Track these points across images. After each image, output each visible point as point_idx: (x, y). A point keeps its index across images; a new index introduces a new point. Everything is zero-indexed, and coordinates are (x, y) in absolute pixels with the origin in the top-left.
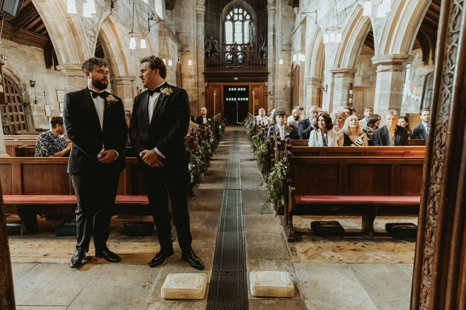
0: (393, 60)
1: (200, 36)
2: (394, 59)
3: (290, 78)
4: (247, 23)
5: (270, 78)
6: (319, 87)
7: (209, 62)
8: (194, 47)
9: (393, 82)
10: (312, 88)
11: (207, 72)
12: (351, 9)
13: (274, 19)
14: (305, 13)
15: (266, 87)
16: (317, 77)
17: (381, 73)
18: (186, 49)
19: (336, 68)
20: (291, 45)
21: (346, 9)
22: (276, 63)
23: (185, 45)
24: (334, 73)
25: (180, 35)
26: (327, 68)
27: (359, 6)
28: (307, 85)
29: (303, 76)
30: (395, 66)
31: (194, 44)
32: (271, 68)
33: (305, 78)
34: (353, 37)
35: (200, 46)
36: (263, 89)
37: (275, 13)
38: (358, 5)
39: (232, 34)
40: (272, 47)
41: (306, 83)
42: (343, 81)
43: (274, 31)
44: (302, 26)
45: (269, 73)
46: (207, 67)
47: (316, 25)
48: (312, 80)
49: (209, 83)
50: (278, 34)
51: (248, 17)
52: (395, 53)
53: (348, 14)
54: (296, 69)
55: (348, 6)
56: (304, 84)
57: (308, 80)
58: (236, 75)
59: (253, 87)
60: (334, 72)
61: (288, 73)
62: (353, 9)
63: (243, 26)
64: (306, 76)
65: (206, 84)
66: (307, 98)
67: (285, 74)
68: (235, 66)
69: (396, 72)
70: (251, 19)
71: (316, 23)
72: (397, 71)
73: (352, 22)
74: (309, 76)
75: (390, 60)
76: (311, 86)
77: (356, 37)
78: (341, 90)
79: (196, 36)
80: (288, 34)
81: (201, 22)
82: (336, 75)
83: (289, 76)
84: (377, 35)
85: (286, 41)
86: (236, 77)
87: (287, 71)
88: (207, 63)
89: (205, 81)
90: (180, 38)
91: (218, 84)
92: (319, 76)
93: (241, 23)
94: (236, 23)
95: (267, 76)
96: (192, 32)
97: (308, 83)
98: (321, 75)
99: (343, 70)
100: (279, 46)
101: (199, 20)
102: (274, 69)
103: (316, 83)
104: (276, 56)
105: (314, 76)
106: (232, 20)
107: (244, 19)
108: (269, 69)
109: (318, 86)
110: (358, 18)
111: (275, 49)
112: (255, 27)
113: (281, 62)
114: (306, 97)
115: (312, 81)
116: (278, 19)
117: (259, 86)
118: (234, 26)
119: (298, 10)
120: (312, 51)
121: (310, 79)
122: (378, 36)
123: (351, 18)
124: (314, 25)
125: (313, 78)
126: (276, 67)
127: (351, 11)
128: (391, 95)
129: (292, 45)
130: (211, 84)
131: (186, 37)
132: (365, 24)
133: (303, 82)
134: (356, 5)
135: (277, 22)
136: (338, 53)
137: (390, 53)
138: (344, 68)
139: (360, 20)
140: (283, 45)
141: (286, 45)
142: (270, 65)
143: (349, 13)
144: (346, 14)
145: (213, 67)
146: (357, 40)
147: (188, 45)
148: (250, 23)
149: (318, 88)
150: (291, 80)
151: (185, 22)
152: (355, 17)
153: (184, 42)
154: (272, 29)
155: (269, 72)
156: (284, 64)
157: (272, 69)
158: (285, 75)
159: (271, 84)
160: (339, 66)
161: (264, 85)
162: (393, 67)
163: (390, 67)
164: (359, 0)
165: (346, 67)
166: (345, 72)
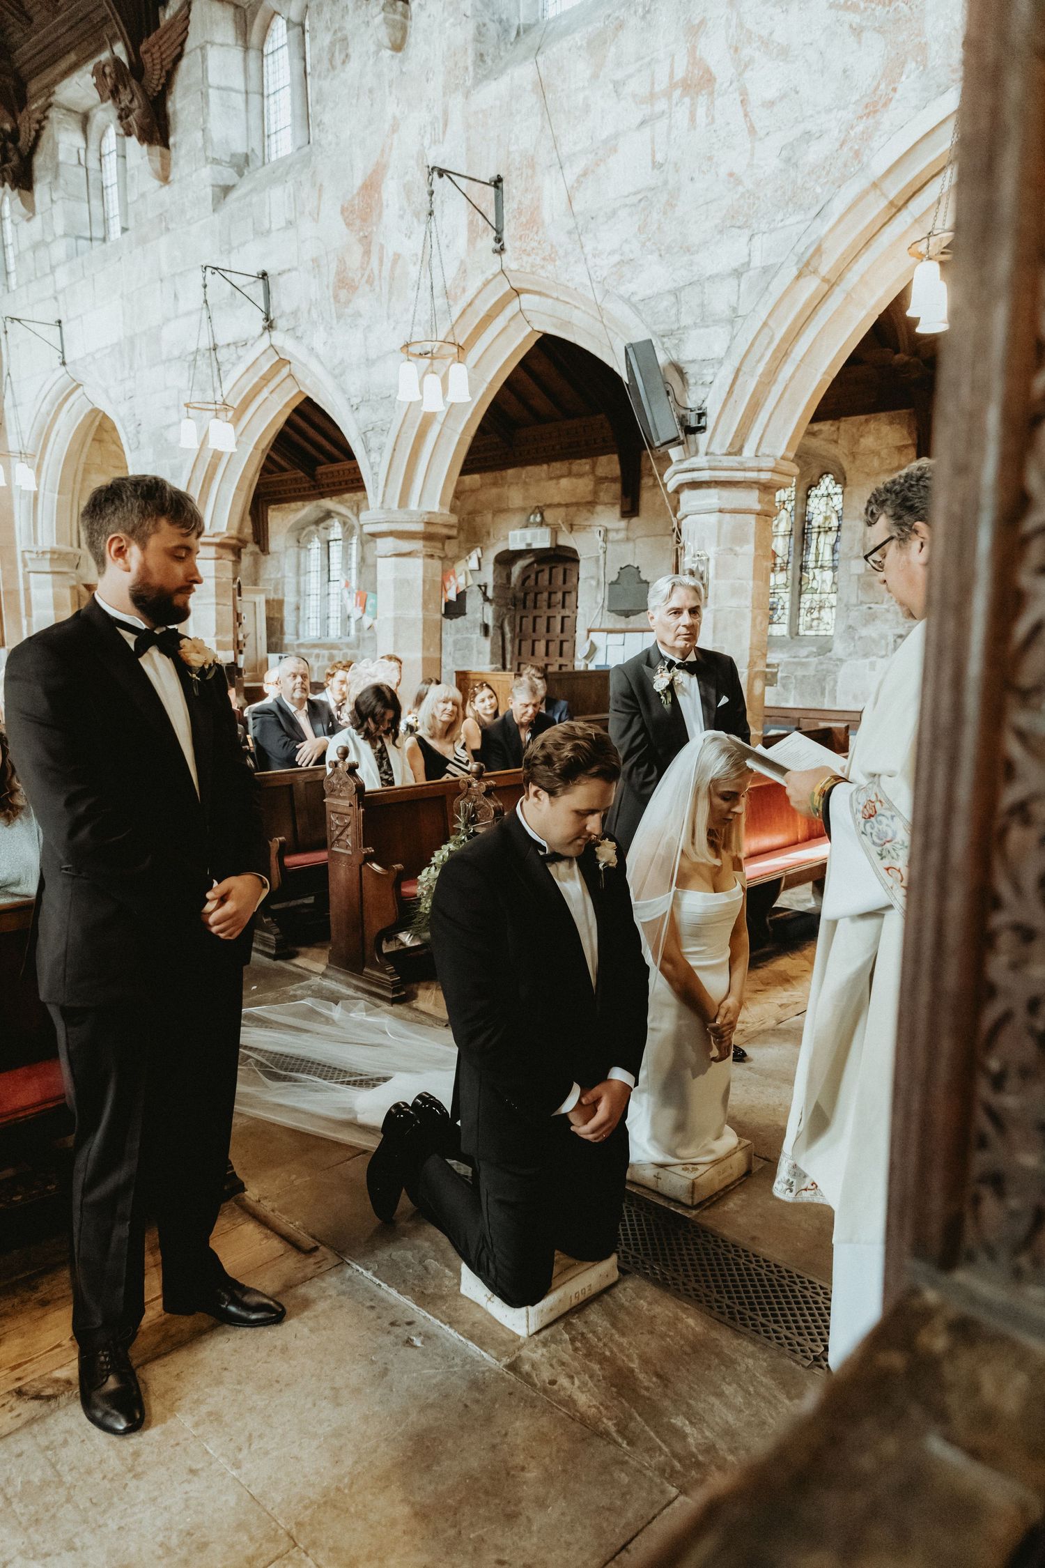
0: (426, 528)
2: (428, 523)
6: (74, 583)
9: (427, 587)
10: (54, 586)
12: (241, 351)
14: (19, 320)
16: (65, 548)
17: (394, 559)
21: (216, 347)
27: (271, 351)
28: (31, 575)
30: (428, 543)
33: (19, 549)
34: (244, 439)
38: (272, 346)
41: (25, 565)
42: (217, 570)
47: (63, 368)
48: (48, 556)
52: (427, 507)
53: (228, 366)
55: (230, 340)
56: (16, 568)
57: (34, 556)
62: (250, 356)
64: (21, 543)
66: (34, 619)
69: (429, 561)
71: (64, 363)
72: (432, 556)
73: (244, 394)
74: (36, 542)
75: (419, 527)
76: (49, 577)
77: (256, 439)
78: (213, 600)
84: (368, 451)
97: (31, 567)
98: (75, 544)
99: (214, 536)
103: (65, 569)
105: (55, 545)
109: (72, 578)
110: (265, 385)
114: (29, 615)
115: (51, 559)
120: (42, 458)
121: (43, 553)
123: (243, 381)
124: (54, 370)
125: (53, 552)
127: (239, 358)
128: (425, 622)
132: (286, 405)
134: (264, 343)
137: (413, 506)
138: (216, 530)
139: (272, 392)
143: (234, 364)
144: (221, 364)
146: (255, 448)
149: (73, 588)
152: (256, 379)
162: (424, 546)
163: (418, 545)
164: (274, 333)
165: (224, 529)
166: (221, 545)
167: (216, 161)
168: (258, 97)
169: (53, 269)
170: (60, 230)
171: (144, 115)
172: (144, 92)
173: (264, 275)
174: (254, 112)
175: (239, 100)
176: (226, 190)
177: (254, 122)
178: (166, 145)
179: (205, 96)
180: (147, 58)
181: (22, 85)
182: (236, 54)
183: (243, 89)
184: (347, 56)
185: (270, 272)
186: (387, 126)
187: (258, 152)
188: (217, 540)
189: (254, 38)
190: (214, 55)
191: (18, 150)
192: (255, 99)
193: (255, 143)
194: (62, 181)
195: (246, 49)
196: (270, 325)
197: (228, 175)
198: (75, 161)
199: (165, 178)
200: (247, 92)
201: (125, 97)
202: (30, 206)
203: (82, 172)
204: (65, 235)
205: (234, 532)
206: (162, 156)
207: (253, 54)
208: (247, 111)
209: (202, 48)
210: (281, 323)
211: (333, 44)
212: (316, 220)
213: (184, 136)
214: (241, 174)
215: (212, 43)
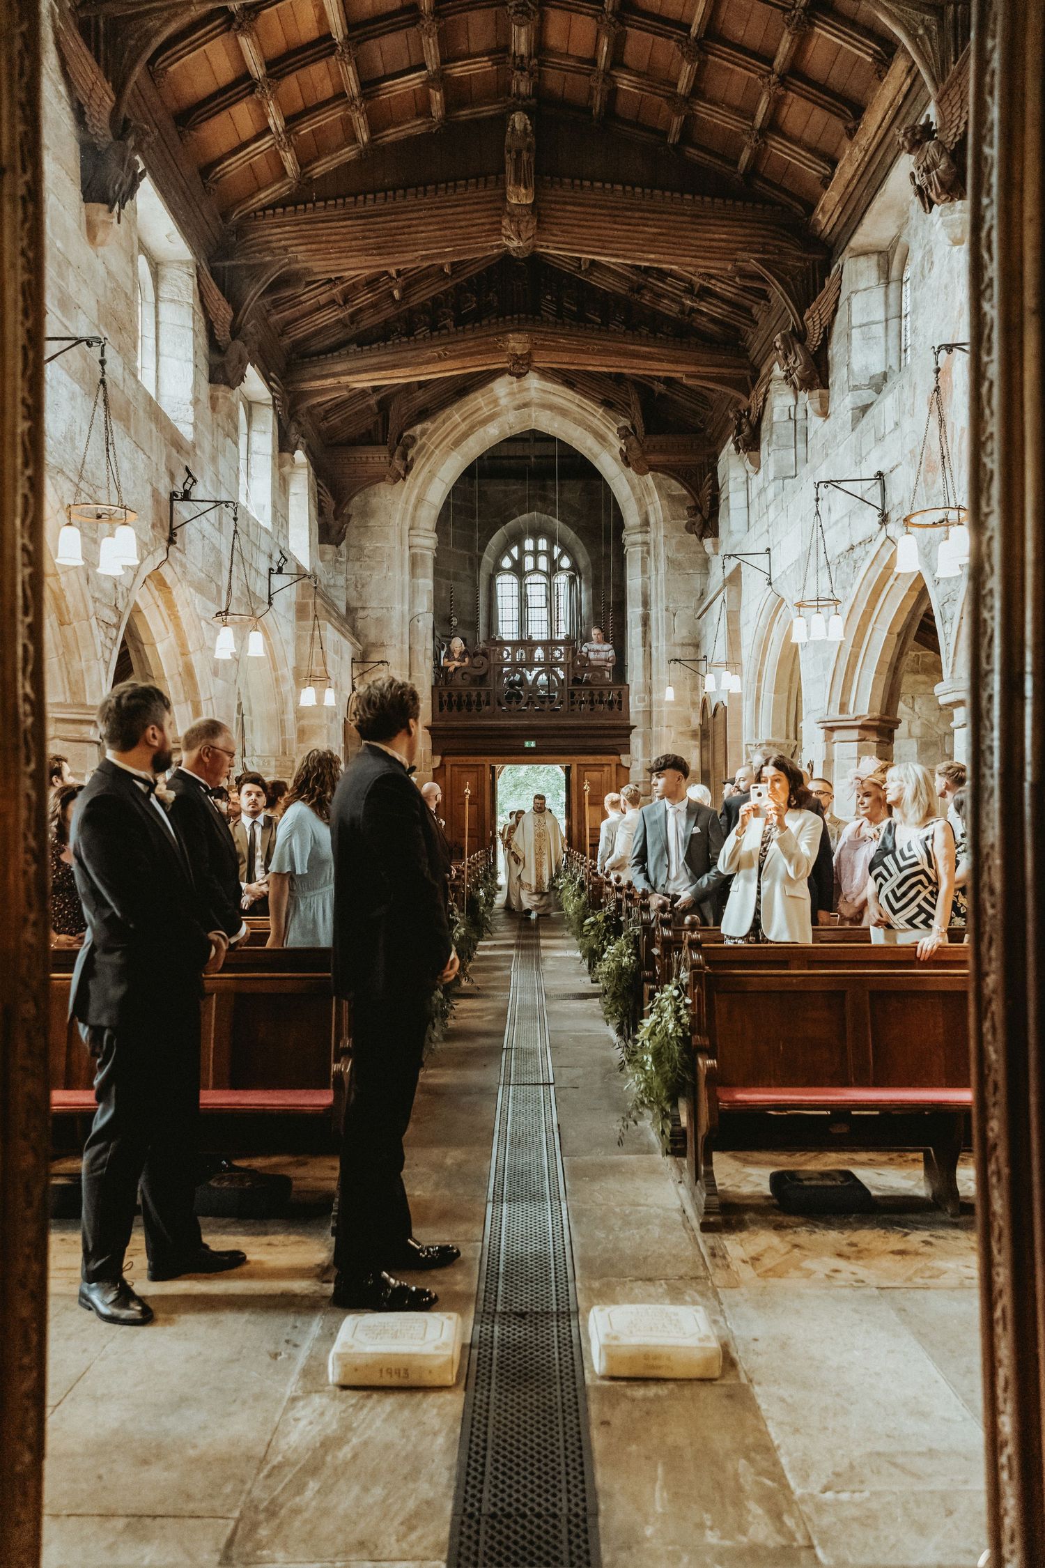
1: (420, 618)
3: (698, 743)
4: (562, 579)
5: (636, 741)
7: (445, 695)
8: (402, 650)
11: (440, 724)
12: (868, 547)
13: (644, 571)
14: (735, 555)
15: (622, 771)
16: (783, 740)
18: (376, 657)
19: (835, 714)
20: (697, 646)
21: (852, 548)
22: (654, 696)
23: (373, 645)
24: (832, 729)
25: (361, 614)
26: (808, 713)
27: (888, 542)
29: (739, 738)
31: (402, 643)
32: (637, 712)
33: (743, 742)
34: (877, 626)
35: (418, 647)
36: (614, 777)
37: (648, 552)
38: (888, 538)
39: (516, 612)
40: (641, 649)
43: (646, 603)
44: (729, 591)
45: (634, 727)
46: (441, 710)
47: (770, 589)
48: (764, 747)
49: (447, 758)
50: (656, 612)
51: (565, 563)
53: (860, 562)
54: (715, 714)
55: (860, 539)
57: (752, 748)
58: (531, 733)
59: (582, 768)
60: (829, 725)
61: (692, 728)
62: (873, 549)
63: (550, 587)
64: (747, 738)
65: (438, 759)
67: (681, 729)
68: (527, 705)
70: (574, 567)
71: (770, 584)
73: (873, 585)
74: (757, 736)
77: (889, 626)
79: (407, 619)
80: (690, 612)
81: (425, 577)
82: (837, 735)
83: (694, 735)
84: (943, 624)
85: (682, 633)
86: (530, 738)
87: (689, 722)
88: (441, 696)
89: (434, 752)
90: (360, 624)
91: (472, 760)
92: (787, 737)
93: (543, 580)
94: (530, 580)
95: (628, 736)
96: (398, 607)
98: (792, 736)
99: (856, 719)
100: (661, 647)
101: (419, 571)
102: (649, 714)
104: (654, 677)
105: (770, 737)
106: (518, 570)
107: (554, 568)
108: (632, 716)
111: (648, 656)
112: (587, 589)
113: (670, 694)
116: (657, 570)
117: (603, 765)
118: (522, 586)
119: (716, 545)
120: (762, 664)
121: (761, 744)
122: (948, 625)
123: (870, 574)
124: (766, 590)
125: (769, 743)
126: (654, 709)
127: (867, 553)
129: (702, 644)
130: (451, 760)
131: (378, 620)
132: (911, 589)
133: (739, 755)
134: (882, 537)
135: (653, 578)
136: (838, 672)
138: (858, 714)
139: (896, 579)
140: (675, 645)
141: (683, 645)
142: (635, 705)
143: (863, 559)
144: (856, 562)
145: (459, 710)
146: (890, 633)
147: (382, 645)
148: (572, 580)
150: (702, 748)
151: (376, 577)
152: (880, 570)
153: (372, 635)
154: (639, 598)
155: (632, 724)
156: (679, 701)
157: (641, 716)
158: (682, 733)
159: (641, 759)
160: (843, 708)
161: (619, 765)
164: (889, 526)
165: (866, 712)
166: (863, 727)
167: (856, 388)
168: (897, 320)
169: (767, 507)
170: (771, 477)
171: (805, 369)
172: (805, 349)
173: (880, 476)
174: (893, 333)
175: (878, 330)
176: (865, 409)
177: (893, 341)
178: (825, 385)
179: (849, 336)
180: (810, 323)
181: (757, 371)
182: (879, 293)
183: (883, 319)
184: (932, 263)
185: (885, 471)
186: (956, 313)
187: (895, 367)
188: (859, 723)
189: (894, 273)
190: (857, 302)
191: (749, 422)
192: (893, 323)
193: (893, 361)
194: (774, 437)
195: (888, 284)
196: (884, 518)
197: (866, 396)
198: (786, 418)
199: (825, 414)
200: (887, 320)
201: (791, 359)
202: (757, 464)
203: (792, 424)
204: (775, 478)
205: (876, 714)
206: (821, 396)
207: (893, 286)
208: (886, 336)
209: (849, 298)
210: (893, 516)
211: (923, 257)
212: (912, 416)
213: (838, 377)
214: (879, 391)
215: (856, 292)
